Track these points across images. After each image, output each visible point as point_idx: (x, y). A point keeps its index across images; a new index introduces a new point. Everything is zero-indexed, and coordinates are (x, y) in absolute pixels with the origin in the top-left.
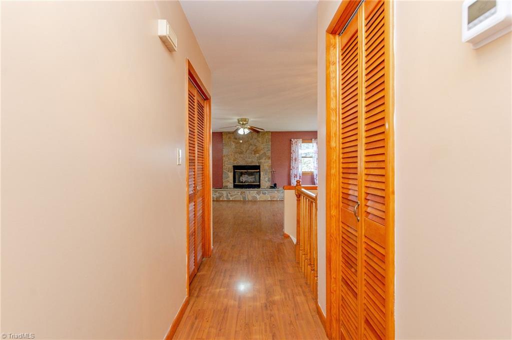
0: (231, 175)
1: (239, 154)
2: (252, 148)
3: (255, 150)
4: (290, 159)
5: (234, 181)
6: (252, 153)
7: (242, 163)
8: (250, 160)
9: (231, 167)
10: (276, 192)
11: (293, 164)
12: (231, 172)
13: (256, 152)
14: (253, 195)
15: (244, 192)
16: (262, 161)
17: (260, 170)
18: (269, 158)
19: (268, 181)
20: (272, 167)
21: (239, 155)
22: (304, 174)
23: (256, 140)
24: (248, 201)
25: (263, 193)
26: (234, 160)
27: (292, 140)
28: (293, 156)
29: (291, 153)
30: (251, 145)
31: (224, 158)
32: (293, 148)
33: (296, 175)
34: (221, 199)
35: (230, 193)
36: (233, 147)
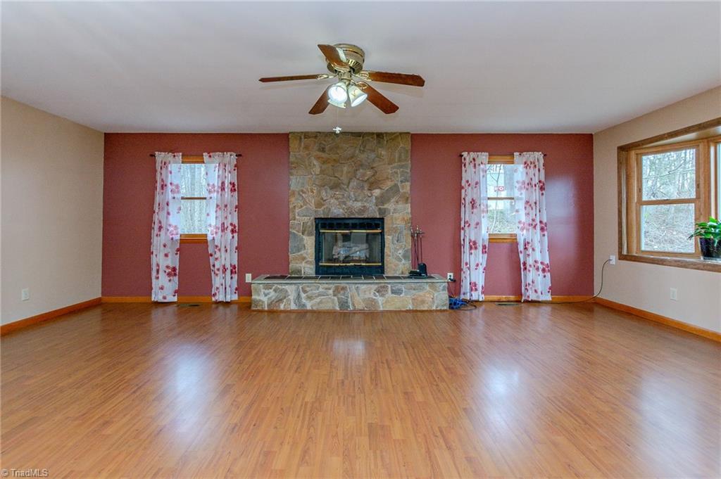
0: (309, 241)
1: (332, 188)
2: (364, 175)
3: (371, 180)
4: (458, 203)
5: (318, 259)
6: (362, 188)
7: (337, 211)
8: (359, 204)
9: (309, 220)
10: (428, 288)
11: (466, 214)
12: (310, 234)
13: (373, 184)
14: (366, 296)
15: (343, 289)
16: (390, 206)
17: (383, 229)
18: (407, 198)
19: (405, 257)
20: (413, 222)
21: (331, 192)
22: (494, 240)
23: (373, 156)
24: (354, 313)
25: (393, 292)
26: (319, 205)
27: (465, 154)
28: (468, 194)
29: (463, 188)
30: (361, 165)
31: (293, 199)
32: (468, 174)
33: (475, 243)
34: (282, 307)
35: (305, 292)
36: (317, 170)
